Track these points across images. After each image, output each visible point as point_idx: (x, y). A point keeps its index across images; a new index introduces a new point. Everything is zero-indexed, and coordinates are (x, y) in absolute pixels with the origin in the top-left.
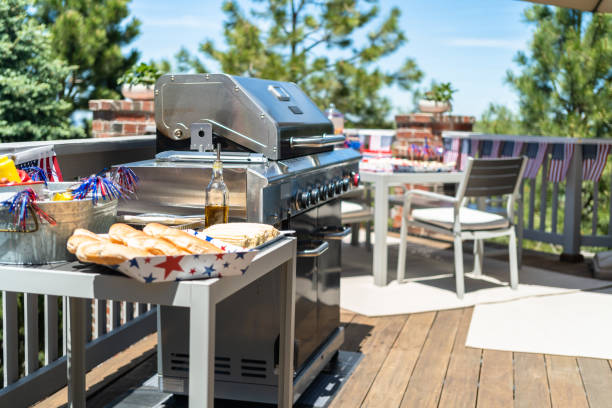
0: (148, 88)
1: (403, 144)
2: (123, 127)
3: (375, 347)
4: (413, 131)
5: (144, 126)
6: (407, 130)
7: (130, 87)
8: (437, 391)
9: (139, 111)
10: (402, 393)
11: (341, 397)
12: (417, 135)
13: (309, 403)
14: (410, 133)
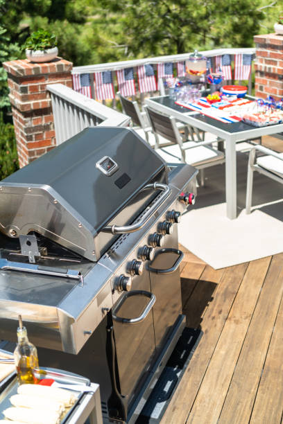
0: (45, 53)
1: (261, 61)
2: (28, 89)
3: (213, 318)
4: (269, 51)
5: (45, 85)
6: (264, 50)
7: (31, 53)
8: (253, 390)
9: (39, 75)
10: (224, 394)
11: (174, 403)
12: (272, 55)
13: (148, 415)
14: (267, 52)
